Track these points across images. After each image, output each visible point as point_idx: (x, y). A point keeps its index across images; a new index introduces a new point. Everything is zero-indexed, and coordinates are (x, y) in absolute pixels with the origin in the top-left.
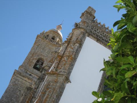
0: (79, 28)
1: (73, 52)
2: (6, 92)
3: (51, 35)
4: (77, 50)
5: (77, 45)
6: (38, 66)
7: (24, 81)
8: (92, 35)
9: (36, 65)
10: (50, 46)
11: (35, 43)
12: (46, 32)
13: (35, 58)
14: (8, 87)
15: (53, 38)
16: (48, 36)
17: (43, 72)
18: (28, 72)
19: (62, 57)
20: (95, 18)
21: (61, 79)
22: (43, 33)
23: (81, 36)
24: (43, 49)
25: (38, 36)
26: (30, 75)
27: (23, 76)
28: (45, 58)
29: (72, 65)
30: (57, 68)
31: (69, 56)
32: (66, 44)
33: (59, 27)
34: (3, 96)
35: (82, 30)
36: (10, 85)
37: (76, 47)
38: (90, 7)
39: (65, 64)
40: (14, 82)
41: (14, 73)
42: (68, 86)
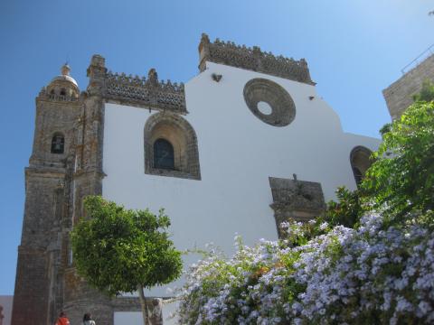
0: (90, 95)
1: (95, 134)
2: (27, 207)
3: (58, 89)
4: (99, 129)
5: (96, 122)
6: (58, 147)
7: (47, 180)
8: (112, 98)
9: (53, 146)
10: (63, 108)
11: (38, 113)
12: (48, 87)
13: (47, 136)
14: (27, 198)
15: (63, 93)
16: (53, 92)
17: (68, 167)
18: (46, 163)
19: (83, 147)
20: (106, 70)
21: (92, 178)
22: (43, 92)
23: (97, 106)
24: (54, 116)
25: (38, 100)
26: (52, 165)
27: (42, 172)
28: (62, 130)
29: (100, 153)
30: (82, 164)
31: (91, 143)
32: (82, 127)
33: (65, 70)
34: (25, 216)
35: (95, 98)
36: (27, 194)
37: (96, 126)
38: (94, 57)
39: (90, 156)
40: (32, 186)
41: (26, 173)
42: (105, 182)
